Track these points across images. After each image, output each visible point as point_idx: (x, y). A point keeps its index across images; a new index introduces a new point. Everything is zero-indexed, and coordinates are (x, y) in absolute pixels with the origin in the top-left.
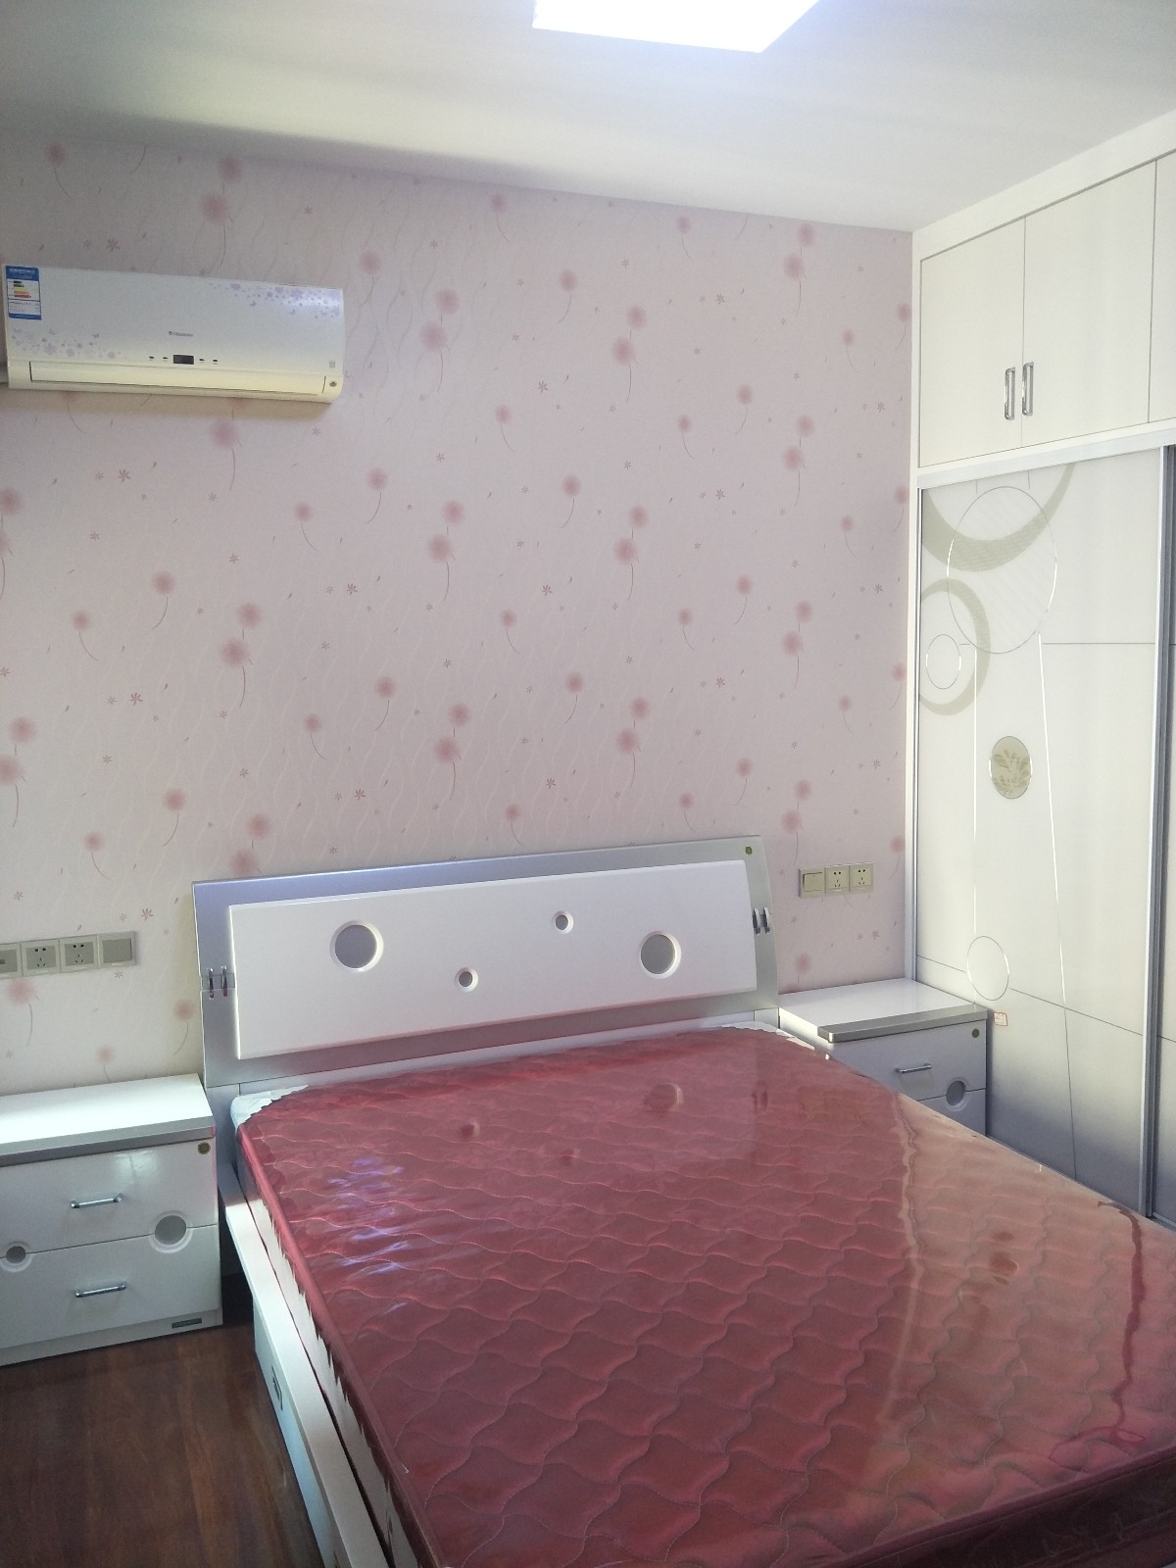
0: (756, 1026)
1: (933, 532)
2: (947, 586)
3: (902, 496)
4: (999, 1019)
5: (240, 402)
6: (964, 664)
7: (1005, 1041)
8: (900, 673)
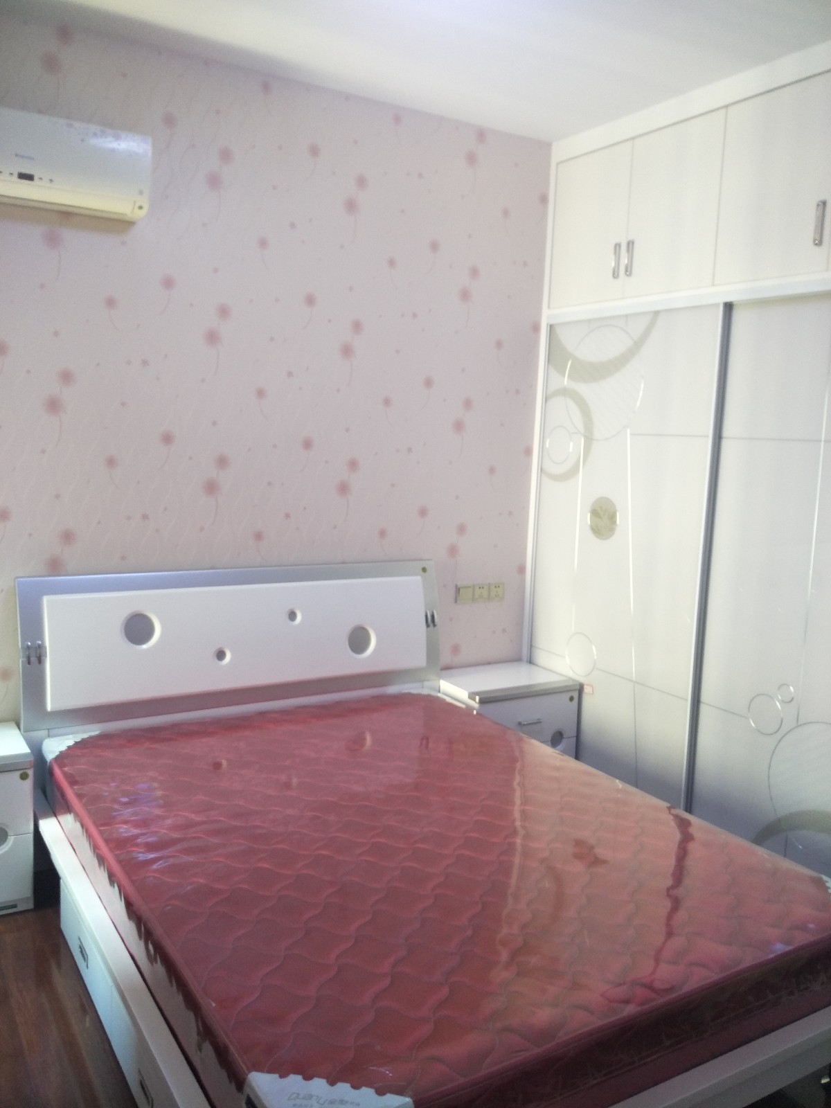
0: (425, 692)
1: (557, 355)
2: (564, 392)
3: (536, 328)
4: (587, 690)
5: (66, 216)
6: (575, 446)
7: (591, 704)
8: (528, 452)
